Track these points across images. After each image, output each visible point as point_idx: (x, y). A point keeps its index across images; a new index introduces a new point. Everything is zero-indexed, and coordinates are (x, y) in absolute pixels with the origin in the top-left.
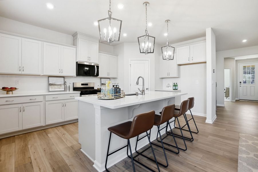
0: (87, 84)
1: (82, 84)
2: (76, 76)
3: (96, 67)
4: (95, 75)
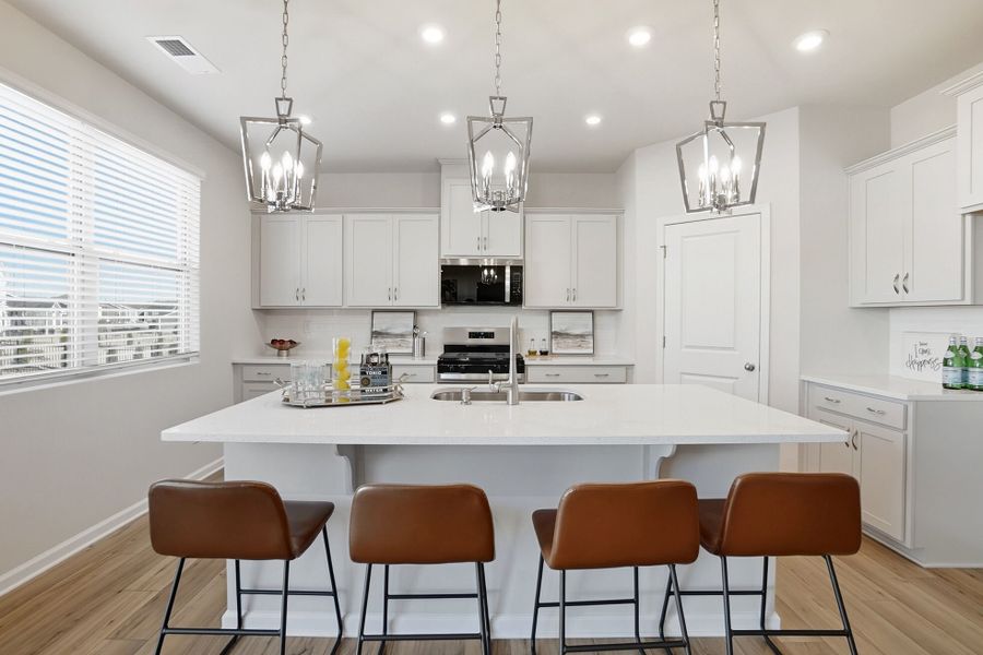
0: (490, 335)
1: (473, 335)
2: (440, 307)
3: (508, 271)
4: (507, 300)
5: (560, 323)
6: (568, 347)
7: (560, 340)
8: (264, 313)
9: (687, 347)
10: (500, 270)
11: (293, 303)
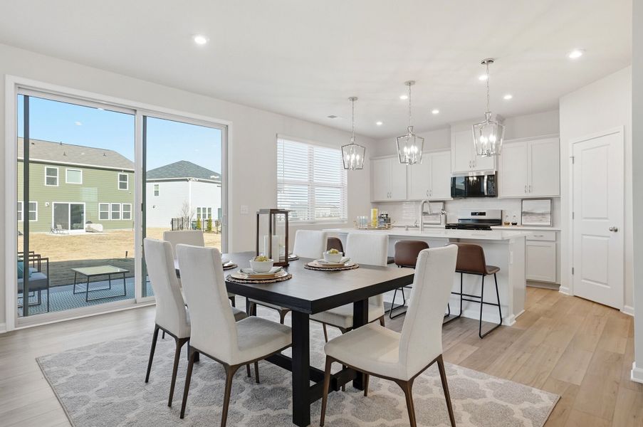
1: (473, 214)
2: (452, 199)
3: (486, 178)
4: (486, 194)
5: (528, 206)
6: (532, 221)
7: (527, 216)
8: (377, 204)
9: (585, 218)
10: (480, 178)
11: (386, 199)
